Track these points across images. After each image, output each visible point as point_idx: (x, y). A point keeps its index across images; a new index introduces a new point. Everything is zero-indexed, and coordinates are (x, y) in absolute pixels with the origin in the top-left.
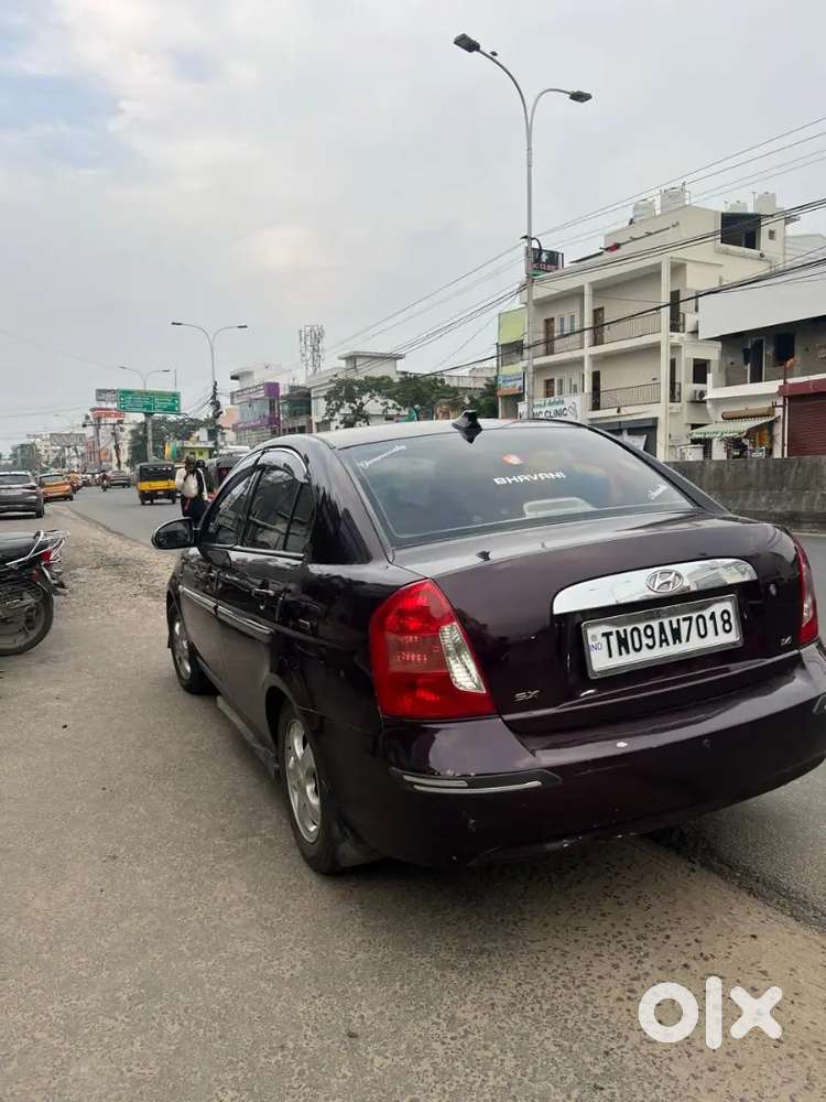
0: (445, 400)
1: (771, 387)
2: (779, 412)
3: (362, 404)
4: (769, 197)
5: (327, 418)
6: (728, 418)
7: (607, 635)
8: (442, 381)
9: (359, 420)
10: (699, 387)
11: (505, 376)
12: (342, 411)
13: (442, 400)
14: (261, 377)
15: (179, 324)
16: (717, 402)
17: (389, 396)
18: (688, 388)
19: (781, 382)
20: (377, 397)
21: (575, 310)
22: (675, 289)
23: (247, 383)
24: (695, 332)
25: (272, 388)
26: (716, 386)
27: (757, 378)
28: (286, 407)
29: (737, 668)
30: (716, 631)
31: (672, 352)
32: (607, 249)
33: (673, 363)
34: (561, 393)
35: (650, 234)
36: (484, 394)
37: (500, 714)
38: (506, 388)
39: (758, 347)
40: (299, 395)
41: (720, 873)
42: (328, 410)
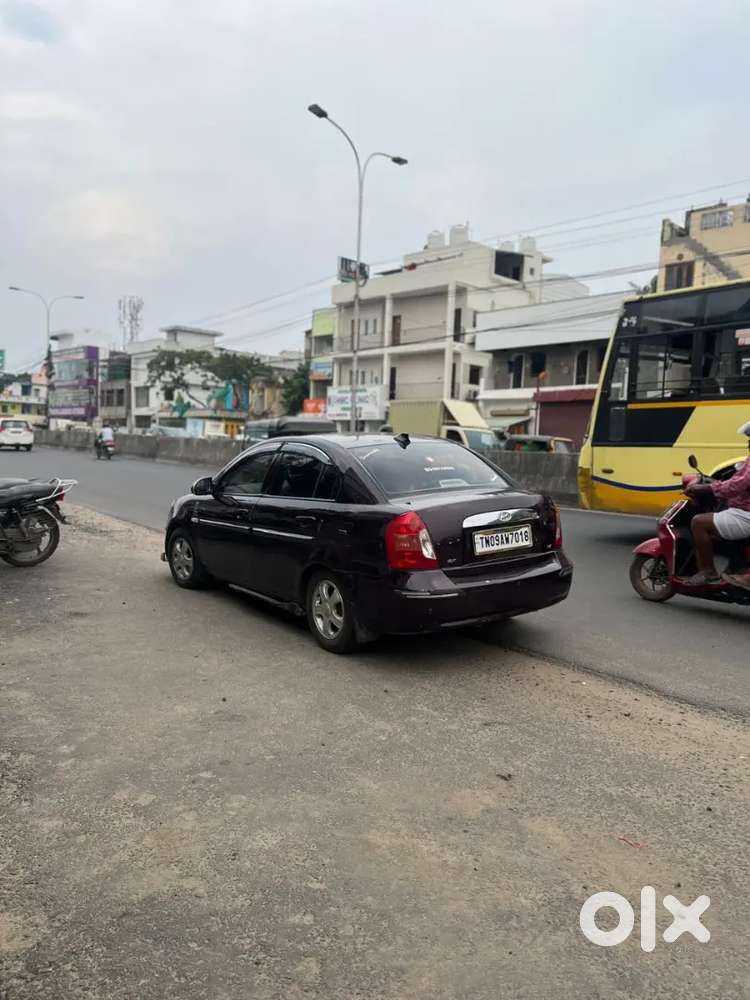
0: (263, 378)
1: (528, 393)
2: (533, 413)
3: (183, 374)
4: (530, 241)
5: (149, 384)
6: (496, 415)
7: (482, 538)
8: (258, 360)
9: (178, 388)
10: (473, 387)
11: (317, 364)
12: (162, 378)
13: (258, 378)
14: (81, 341)
15: (16, 289)
16: (488, 402)
17: (209, 369)
18: (465, 387)
19: (535, 390)
20: (198, 370)
21: (377, 315)
22: (458, 307)
23: (65, 345)
24: (473, 344)
25: (92, 352)
26: (486, 389)
27: (517, 385)
28: (106, 371)
29: (529, 556)
30: (522, 539)
31: (454, 358)
32: (406, 268)
33: (454, 366)
34: (363, 382)
35: (440, 259)
36: (296, 377)
37: (440, 568)
38: (318, 372)
39: (519, 360)
40: (119, 359)
41: (518, 651)
42: (150, 377)
